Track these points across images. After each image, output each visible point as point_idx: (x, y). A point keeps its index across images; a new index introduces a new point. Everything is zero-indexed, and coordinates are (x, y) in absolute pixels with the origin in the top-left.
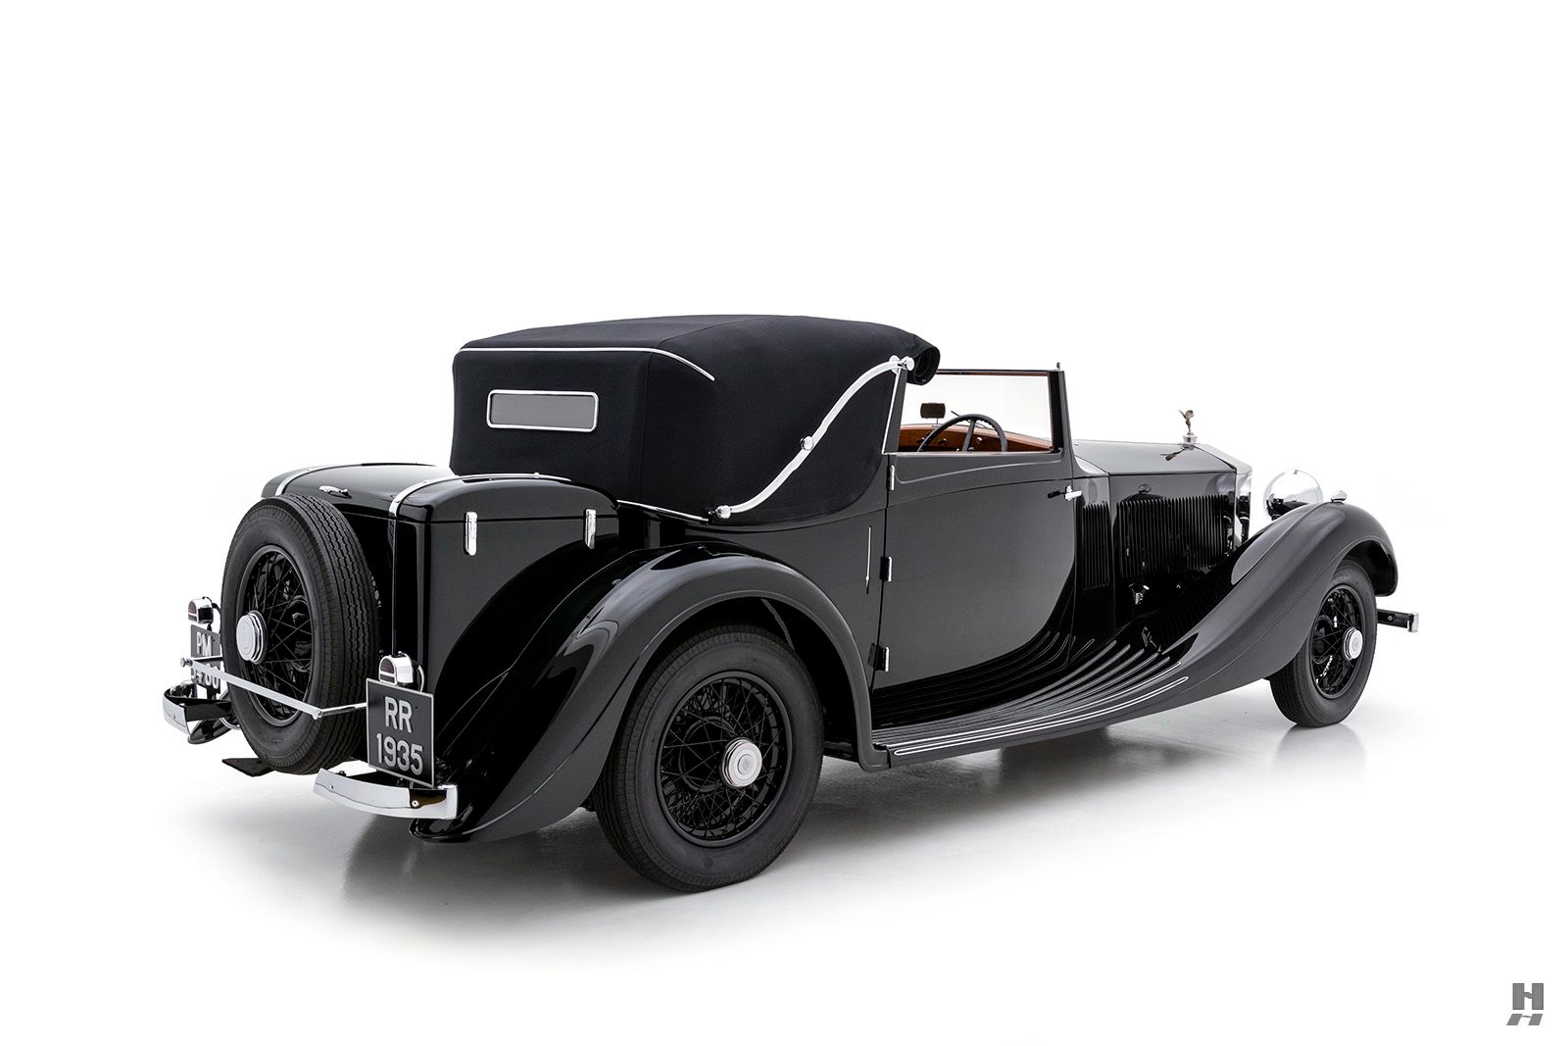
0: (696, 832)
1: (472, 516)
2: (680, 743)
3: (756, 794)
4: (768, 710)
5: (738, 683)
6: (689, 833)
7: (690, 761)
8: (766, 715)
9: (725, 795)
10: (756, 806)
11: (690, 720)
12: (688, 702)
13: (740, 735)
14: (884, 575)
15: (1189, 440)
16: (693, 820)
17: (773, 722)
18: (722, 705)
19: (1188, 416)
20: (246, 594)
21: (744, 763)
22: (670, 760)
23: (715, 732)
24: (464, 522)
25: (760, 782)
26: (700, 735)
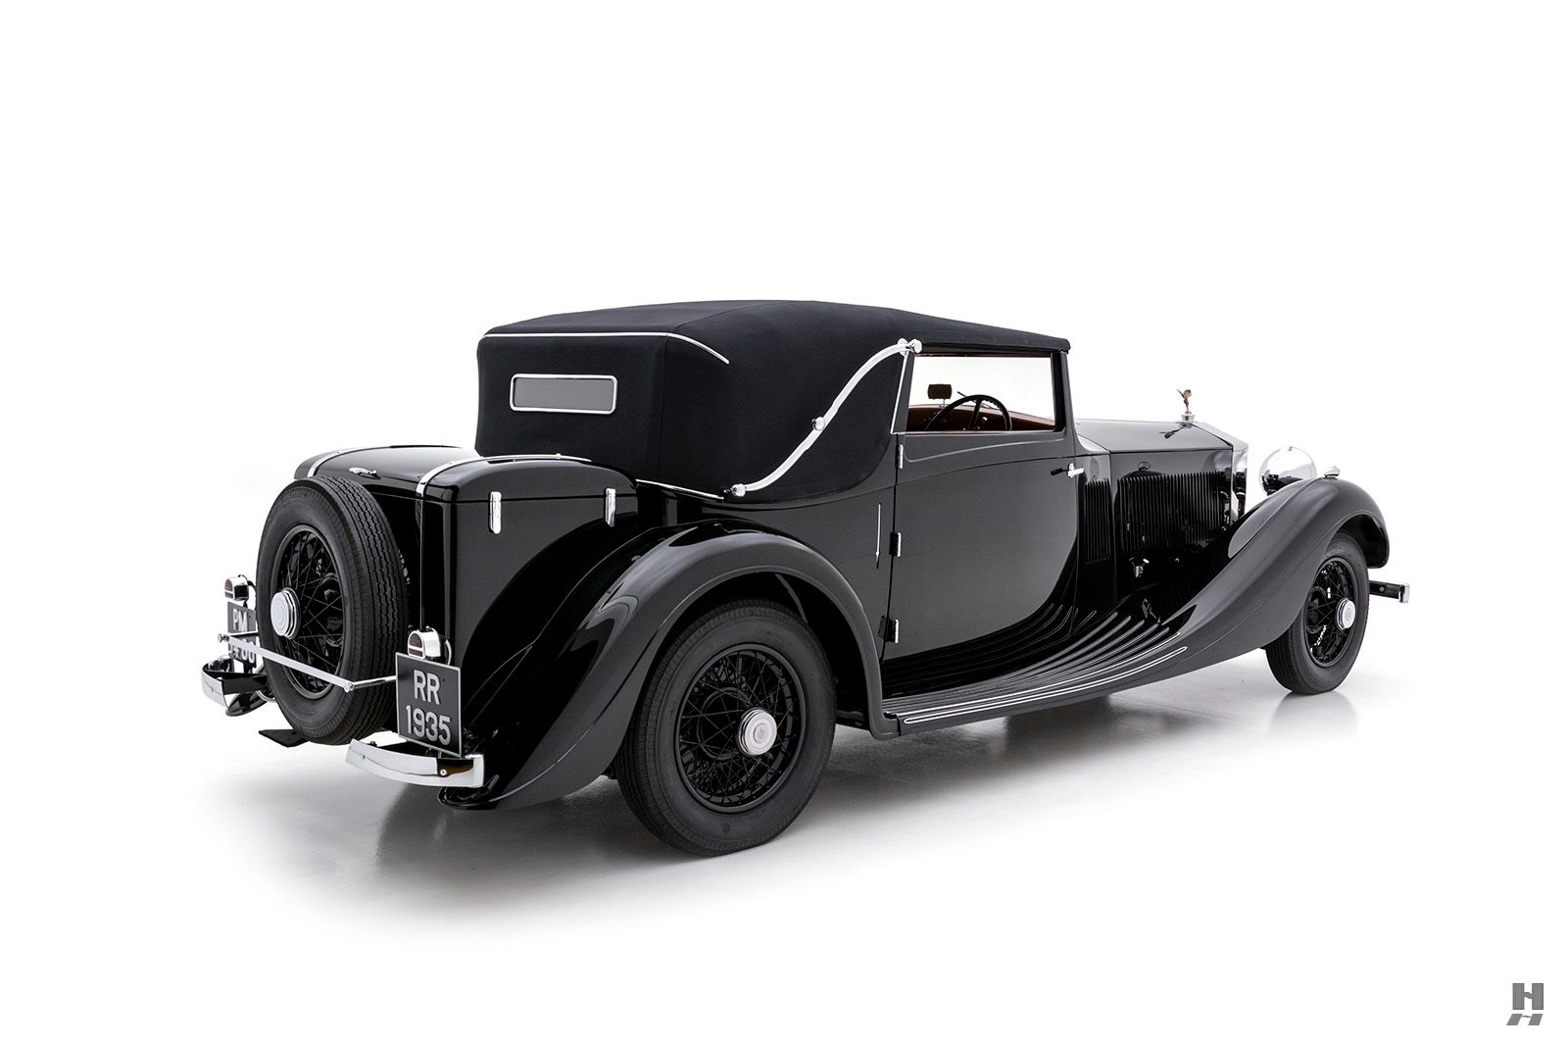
0: (714, 799)
1: (496, 496)
2: (696, 713)
3: (772, 762)
4: (782, 681)
5: (753, 654)
6: (708, 799)
7: (708, 730)
8: (781, 686)
9: (741, 762)
10: (771, 773)
11: (707, 691)
12: (705, 674)
13: (755, 705)
14: (893, 550)
15: (1187, 418)
16: (711, 786)
17: (787, 693)
18: (738, 676)
19: (1186, 395)
20: (279, 572)
21: (759, 732)
22: (688, 730)
23: (731, 702)
24: (489, 501)
25: (774, 750)
26: (716, 706)
